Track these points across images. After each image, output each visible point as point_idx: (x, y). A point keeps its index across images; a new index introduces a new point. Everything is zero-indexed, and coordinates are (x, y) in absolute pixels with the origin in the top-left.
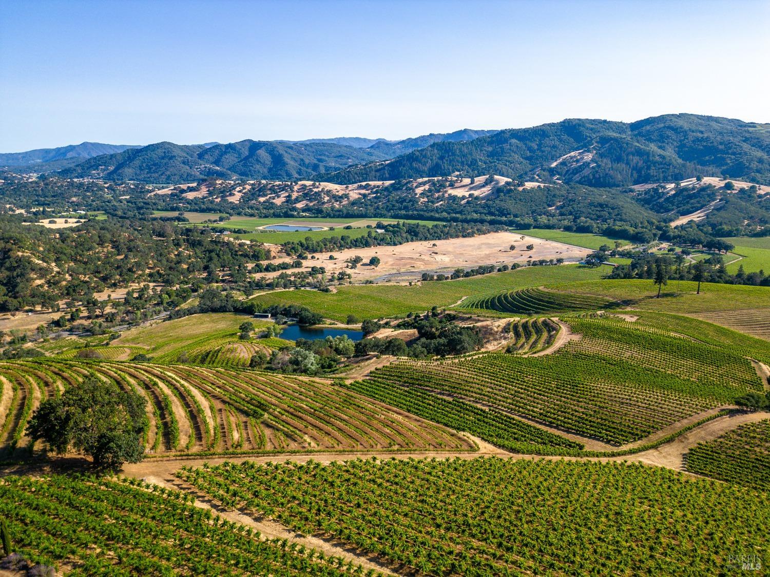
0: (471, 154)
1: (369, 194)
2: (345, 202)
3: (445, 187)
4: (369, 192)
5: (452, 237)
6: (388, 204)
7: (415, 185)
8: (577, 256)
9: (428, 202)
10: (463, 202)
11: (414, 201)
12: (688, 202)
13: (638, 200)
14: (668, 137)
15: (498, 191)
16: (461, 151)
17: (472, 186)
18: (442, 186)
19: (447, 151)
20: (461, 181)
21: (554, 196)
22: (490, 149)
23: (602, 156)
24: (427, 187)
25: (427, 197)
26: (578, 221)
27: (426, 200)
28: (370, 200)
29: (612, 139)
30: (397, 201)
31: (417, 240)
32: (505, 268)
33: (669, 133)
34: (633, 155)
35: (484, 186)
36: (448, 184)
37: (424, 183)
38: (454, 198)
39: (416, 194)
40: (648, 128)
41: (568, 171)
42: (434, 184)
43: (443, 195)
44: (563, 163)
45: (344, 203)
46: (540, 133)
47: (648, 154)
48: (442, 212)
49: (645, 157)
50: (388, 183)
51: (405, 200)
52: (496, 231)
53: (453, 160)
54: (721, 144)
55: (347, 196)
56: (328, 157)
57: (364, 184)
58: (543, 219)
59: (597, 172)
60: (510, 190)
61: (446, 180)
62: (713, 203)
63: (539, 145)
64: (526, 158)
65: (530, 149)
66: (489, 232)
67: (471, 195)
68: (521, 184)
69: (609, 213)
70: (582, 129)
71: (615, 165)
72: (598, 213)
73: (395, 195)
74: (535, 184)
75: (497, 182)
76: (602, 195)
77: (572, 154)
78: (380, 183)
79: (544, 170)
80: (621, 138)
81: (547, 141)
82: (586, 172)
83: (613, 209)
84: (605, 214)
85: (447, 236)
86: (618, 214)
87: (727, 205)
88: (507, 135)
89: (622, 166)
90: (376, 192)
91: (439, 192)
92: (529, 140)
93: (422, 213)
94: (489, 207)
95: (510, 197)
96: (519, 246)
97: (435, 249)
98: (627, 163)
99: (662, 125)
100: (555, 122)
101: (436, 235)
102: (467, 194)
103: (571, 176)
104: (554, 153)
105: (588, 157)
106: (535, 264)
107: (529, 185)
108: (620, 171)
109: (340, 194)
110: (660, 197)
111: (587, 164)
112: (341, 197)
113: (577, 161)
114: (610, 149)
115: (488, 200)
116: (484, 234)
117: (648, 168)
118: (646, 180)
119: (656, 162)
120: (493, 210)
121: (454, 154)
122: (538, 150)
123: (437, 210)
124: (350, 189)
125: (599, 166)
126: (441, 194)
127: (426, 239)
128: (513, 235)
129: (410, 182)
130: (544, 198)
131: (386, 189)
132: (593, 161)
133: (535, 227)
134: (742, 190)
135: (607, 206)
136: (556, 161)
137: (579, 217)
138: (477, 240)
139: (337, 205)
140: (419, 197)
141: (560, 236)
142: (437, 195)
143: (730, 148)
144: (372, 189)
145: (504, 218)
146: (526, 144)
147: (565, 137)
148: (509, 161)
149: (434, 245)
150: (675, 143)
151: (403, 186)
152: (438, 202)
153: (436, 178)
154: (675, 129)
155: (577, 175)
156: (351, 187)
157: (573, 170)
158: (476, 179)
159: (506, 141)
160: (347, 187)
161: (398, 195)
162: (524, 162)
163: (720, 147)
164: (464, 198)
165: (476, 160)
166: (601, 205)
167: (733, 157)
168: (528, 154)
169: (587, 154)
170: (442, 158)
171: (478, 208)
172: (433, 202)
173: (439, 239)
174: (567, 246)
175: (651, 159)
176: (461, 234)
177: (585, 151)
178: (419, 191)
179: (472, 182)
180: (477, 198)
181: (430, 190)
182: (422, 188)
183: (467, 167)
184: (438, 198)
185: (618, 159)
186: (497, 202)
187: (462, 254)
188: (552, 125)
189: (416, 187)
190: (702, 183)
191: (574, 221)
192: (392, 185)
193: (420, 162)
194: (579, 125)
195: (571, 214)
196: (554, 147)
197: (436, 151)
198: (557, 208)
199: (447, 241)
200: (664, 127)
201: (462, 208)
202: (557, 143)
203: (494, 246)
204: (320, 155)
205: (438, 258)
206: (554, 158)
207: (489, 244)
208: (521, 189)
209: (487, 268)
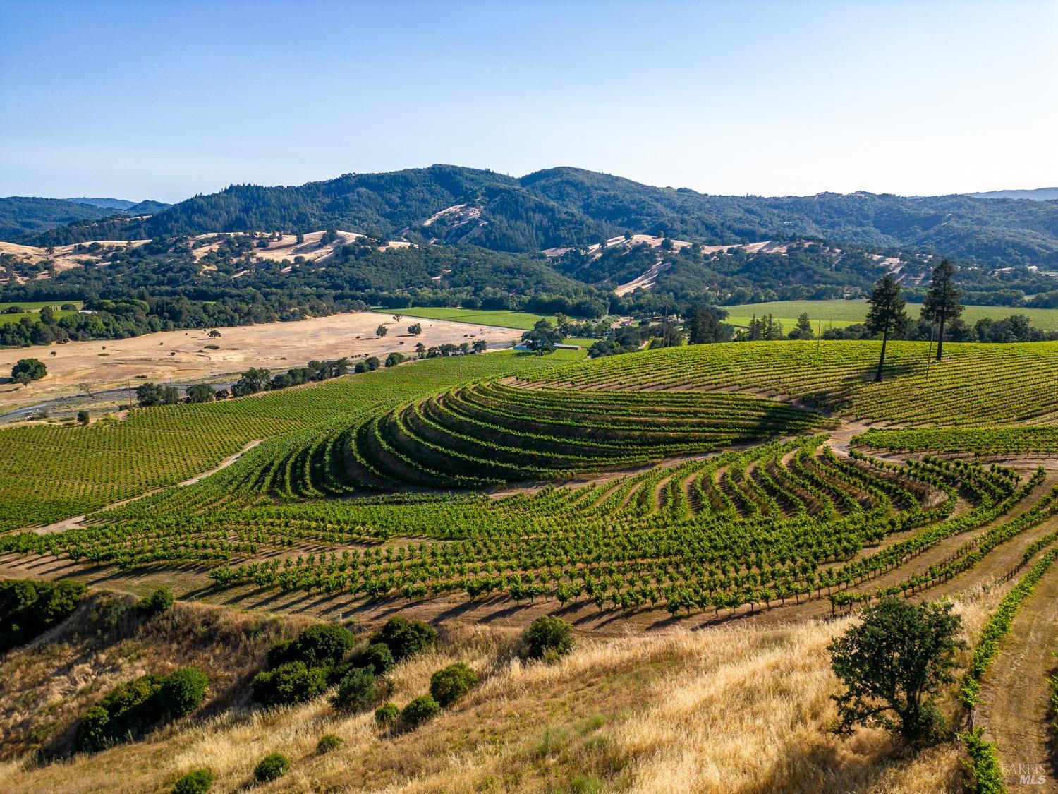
0: (296, 205)
1: (98, 262)
2: (42, 276)
3: (250, 247)
4: (99, 258)
5: (258, 320)
6: (135, 276)
7: (192, 243)
8: (503, 340)
9: (218, 271)
10: (284, 271)
11: (189, 270)
12: (623, 267)
13: (554, 267)
14: (568, 193)
15: (345, 252)
16: (278, 199)
17: (299, 246)
18: (244, 245)
19: (253, 200)
20: (280, 239)
21: (437, 260)
22: (327, 200)
23: (493, 212)
24: (215, 247)
25: (217, 263)
26: (482, 294)
27: (213, 268)
28: (99, 271)
29: (501, 190)
30: (154, 271)
31: (177, 327)
32: (372, 363)
33: (569, 189)
34: (534, 212)
35: (320, 247)
36: (255, 243)
37: (210, 242)
38: (268, 264)
39: (194, 258)
40: (542, 182)
41: (449, 233)
42: (229, 242)
43: (247, 259)
44: (441, 221)
45: (40, 278)
46: (402, 181)
47: (552, 210)
48: (245, 287)
49: (550, 214)
50: (137, 244)
51: (170, 269)
52: (348, 311)
53: (266, 212)
54: (632, 203)
55: (48, 266)
56: (44, 219)
57: (87, 244)
58: (426, 293)
59: (491, 232)
60: (365, 252)
61: (253, 238)
62: (655, 266)
63: (403, 197)
64: (385, 216)
65: (388, 202)
66: (334, 312)
67: (298, 260)
68: (383, 242)
69: (525, 282)
70: (459, 178)
71: (513, 223)
72: (508, 281)
73: (152, 261)
74: (406, 244)
75: (343, 240)
76: (506, 259)
77: (452, 209)
78: (123, 243)
79: (414, 230)
80: (515, 190)
81: (412, 192)
82: (476, 232)
83: (528, 275)
84: (519, 281)
85: (247, 319)
86: (538, 283)
87: (675, 266)
88: (353, 182)
89: (522, 224)
90: (115, 257)
91: (239, 254)
92: (386, 189)
93: (205, 288)
94: (331, 277)
95: (367, 261)
96: (393, 331)
97: (215, 341)
98: (528, 221)
99: (559, 179)
100: (421, 168)
101: (223, 316)
102: (291, 259)
103: (454, 239)
104: (424, 209)
105: (475, 213)
106: (432, 354)
107: (394, 245)
108: (522, 231)
109: (34, 261)
110: (584, 263)
111: (474, 223)
112: (36, 268)
113: (460, 219)
114: (502, 204)
115: (329, 266)
116: (326, 314)
117: (557, 228)
118: (556, 243)
119: (565, 220)
120: (339, 281)
121: (266, 204)
122: (400, 204)
123: (235, 285)
124: (56, 253)
125: (491, 224)
126: (243, 258)
127: (199, 325)
128: (379, 315)
129: (180, 240)
130: (422, 263)
131: (135, 252)
132: (482, 217)
133: (414, 305)
134: (683, 250)
135: (518, 271)
136: (430, 218)
137: (482, 289)
138: (311, 324)
139: (21, 281)
140: (201, 263)
141: (459, 315)
142: (235, 260)
143: (643, 208)
144: (106, 253)
145: (359, 293)
146: (381, 195)
147: (437, 188)
148: (359, 219)
149: (214, 334)
150: (578, 203)
151: (169, 247)
152: (237, 272)
153: (232, 234)
154: (575, 185)
155: (464, 237)
156: (58, 250)
157: (457, 231)
158: (306, 236)
159: (351, 189)
160: (50, 251)
161: (155, 262)
162: (382, 220)
163: (633, 207)
164: (285, 263)
165: (306, 216)
166: (510, 270)
167: (649, 218)
168: (388, 210)
169: (471, 209)
170: (246, 210)
171: (313, 279)
172: (227, 272)
173: (231, 325)
174: (479, 327)
175: (557, 216)
176: (277, 316)
177: (468, 205)
178: (199, 253)
179: (300, 241)
180: (309, 263)
181: (221, 252)
182: (207, 249)
183: (291, 225)
184: (237, 265)
185: (516, 216)
186: (346, 268)
187: (276, 347)
188: (417, 171)
189: (194, 247)
190: (633, 242)
191: (475, 293)
192: (146, 246)
193: (206, 214)
194: (455, 173)
195: (468, 284)
196: (424, 201)
197: (234, 199)
198: (445, 277)
199: (248, 328)
200: (562, 182)
201: (283, 278)
202: (428, 196)
203: (346, 331)
204: (29, 217)
205: (216, 357)
206: (426, 216)
207: (335, 329)
208: (383, 249)
209: (331, 364)
